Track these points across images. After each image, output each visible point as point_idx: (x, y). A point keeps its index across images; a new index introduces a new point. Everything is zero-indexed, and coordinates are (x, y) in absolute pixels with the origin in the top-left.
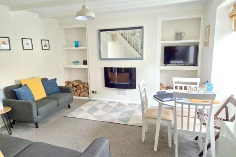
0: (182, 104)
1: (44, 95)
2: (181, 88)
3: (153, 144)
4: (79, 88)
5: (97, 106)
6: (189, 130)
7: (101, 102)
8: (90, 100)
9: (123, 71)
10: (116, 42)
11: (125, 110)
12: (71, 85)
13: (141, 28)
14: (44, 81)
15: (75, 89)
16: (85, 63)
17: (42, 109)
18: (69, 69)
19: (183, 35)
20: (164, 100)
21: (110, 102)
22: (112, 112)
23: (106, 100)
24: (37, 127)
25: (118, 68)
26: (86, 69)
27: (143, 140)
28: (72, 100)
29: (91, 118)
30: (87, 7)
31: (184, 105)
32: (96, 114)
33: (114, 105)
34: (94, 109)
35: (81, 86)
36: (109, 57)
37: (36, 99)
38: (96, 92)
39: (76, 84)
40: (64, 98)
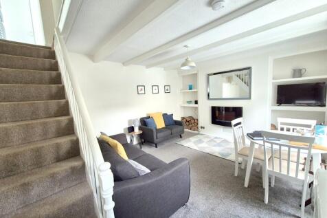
0: (280, 145)
1: (164, 126)
2: (288, 130)
3: (244, 180)
4: (191, 123)
5: (203, 140)
6: (282, 173)
7: (208, 137)
8: (198, 134)
9: (231, 110)
10: (233, 83)
11: (228, 147)
12: (185, 120)
13: (249, 68)
14: (165, 116)
15: (188, 124)
16: (196, 102)
17: (160, 135)
18: (184, 107)
19: (303, 71)
20: (255, 138)
21: (216, 138)
22: (215, 146)
23: (213, 135)
24: (156, 147)
25: (226, 108)
26: (196, 108)
27: (236, 175)
28: (183, 132)
29: (195, 148)
30: (190, 59)
31: (282, 147)
32: (201, 145)
33: (218, 141)
34: (200, 141)
35: (193, 121)
36: (223, 97)
37: (158, 128)
38: (204, 128)
39: (188, 120)
40: (177, 129)
